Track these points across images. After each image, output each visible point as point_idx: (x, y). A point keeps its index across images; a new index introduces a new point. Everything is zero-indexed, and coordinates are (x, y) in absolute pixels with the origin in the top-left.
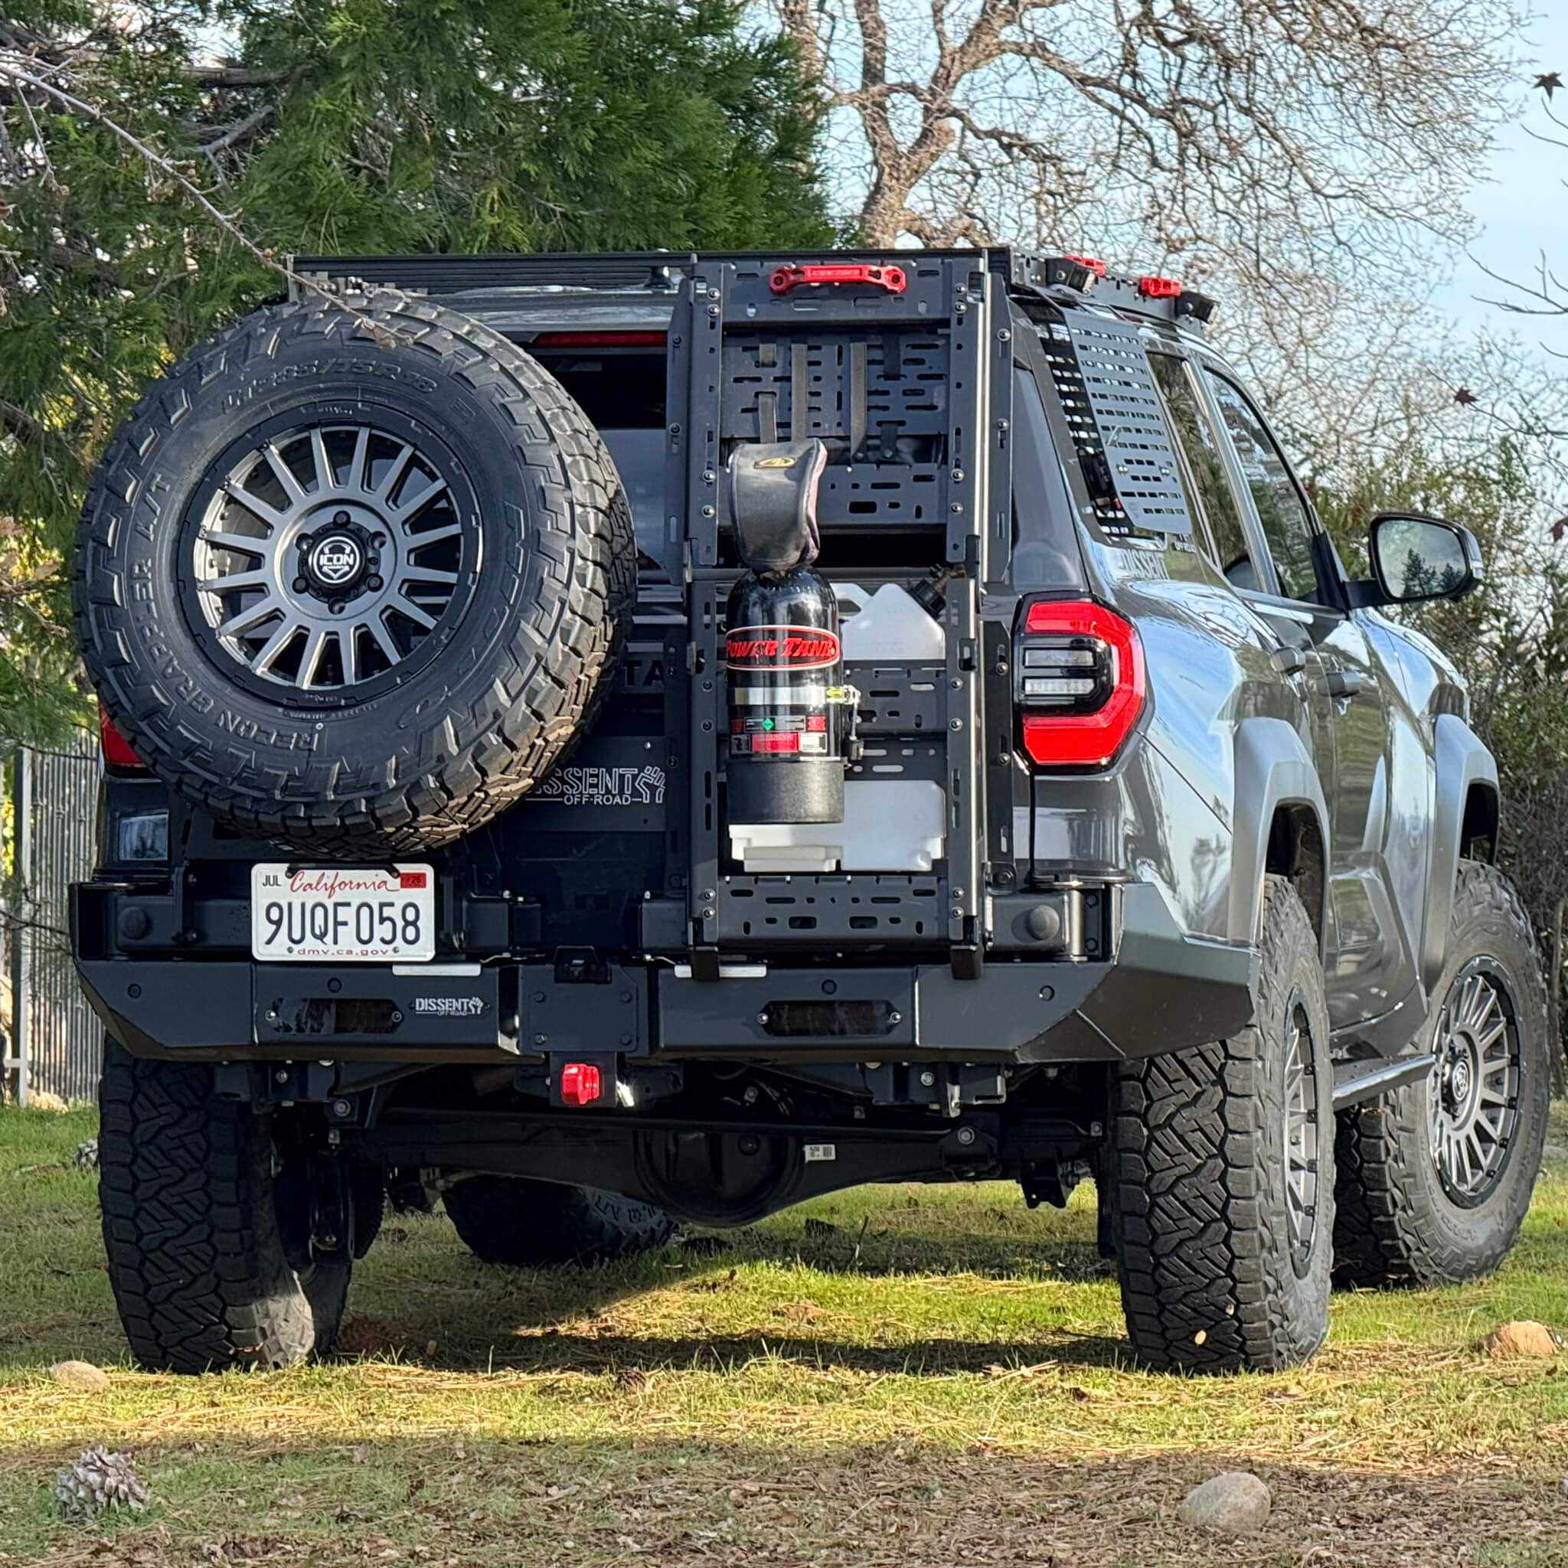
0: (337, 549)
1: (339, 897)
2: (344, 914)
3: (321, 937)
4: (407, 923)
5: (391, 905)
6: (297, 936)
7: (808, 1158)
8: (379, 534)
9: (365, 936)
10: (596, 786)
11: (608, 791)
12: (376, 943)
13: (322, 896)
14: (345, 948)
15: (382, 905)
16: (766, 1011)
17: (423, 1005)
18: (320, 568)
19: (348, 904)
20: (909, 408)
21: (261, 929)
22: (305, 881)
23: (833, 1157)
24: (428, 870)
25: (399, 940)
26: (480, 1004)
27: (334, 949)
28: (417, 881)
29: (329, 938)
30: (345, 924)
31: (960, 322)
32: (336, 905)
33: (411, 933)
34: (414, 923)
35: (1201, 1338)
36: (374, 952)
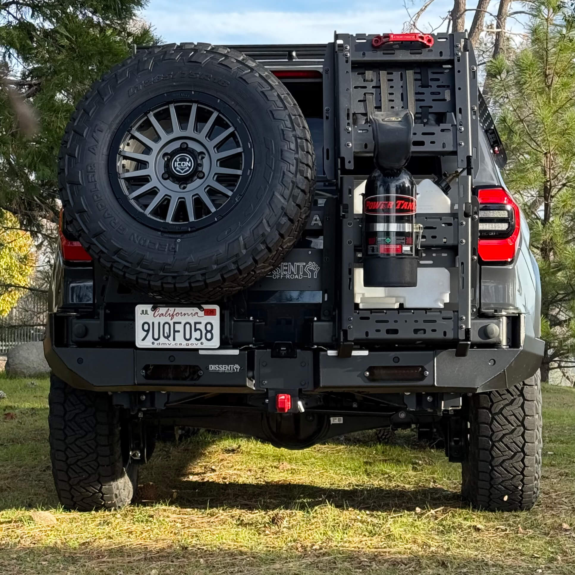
0: (183, 159)
1: (176, 319)
2: (178, 327)
3: (168, 337)
4: (207, 331)
5: (200, 323)
6: (156, 337)
7: (332, 422)
8: (202, 153)
9: (188, 337)
10: (287, 270)
11: (292, 273)
12: (193, 341)
13: (168, 319)
14: (179, 342)
15: (196, 323)
16: (368, 370)
17: (213, 368)
18: (175, 168)
19: (180, 323)
20: (434, 100)
21: (139, 334)
22: (160, 312)
23: (342, 422)
24: (217, 308)
25: (203, 340)
26: (238, 367)
27: (173, 343)
28: (211, 312)
29: (171, 338)
30: (179, 331)
31: (459, 60)
32: (175, 323)
33: (209, 336)
34: (210, 332)
35: (506, 498)
36: (192, 344)
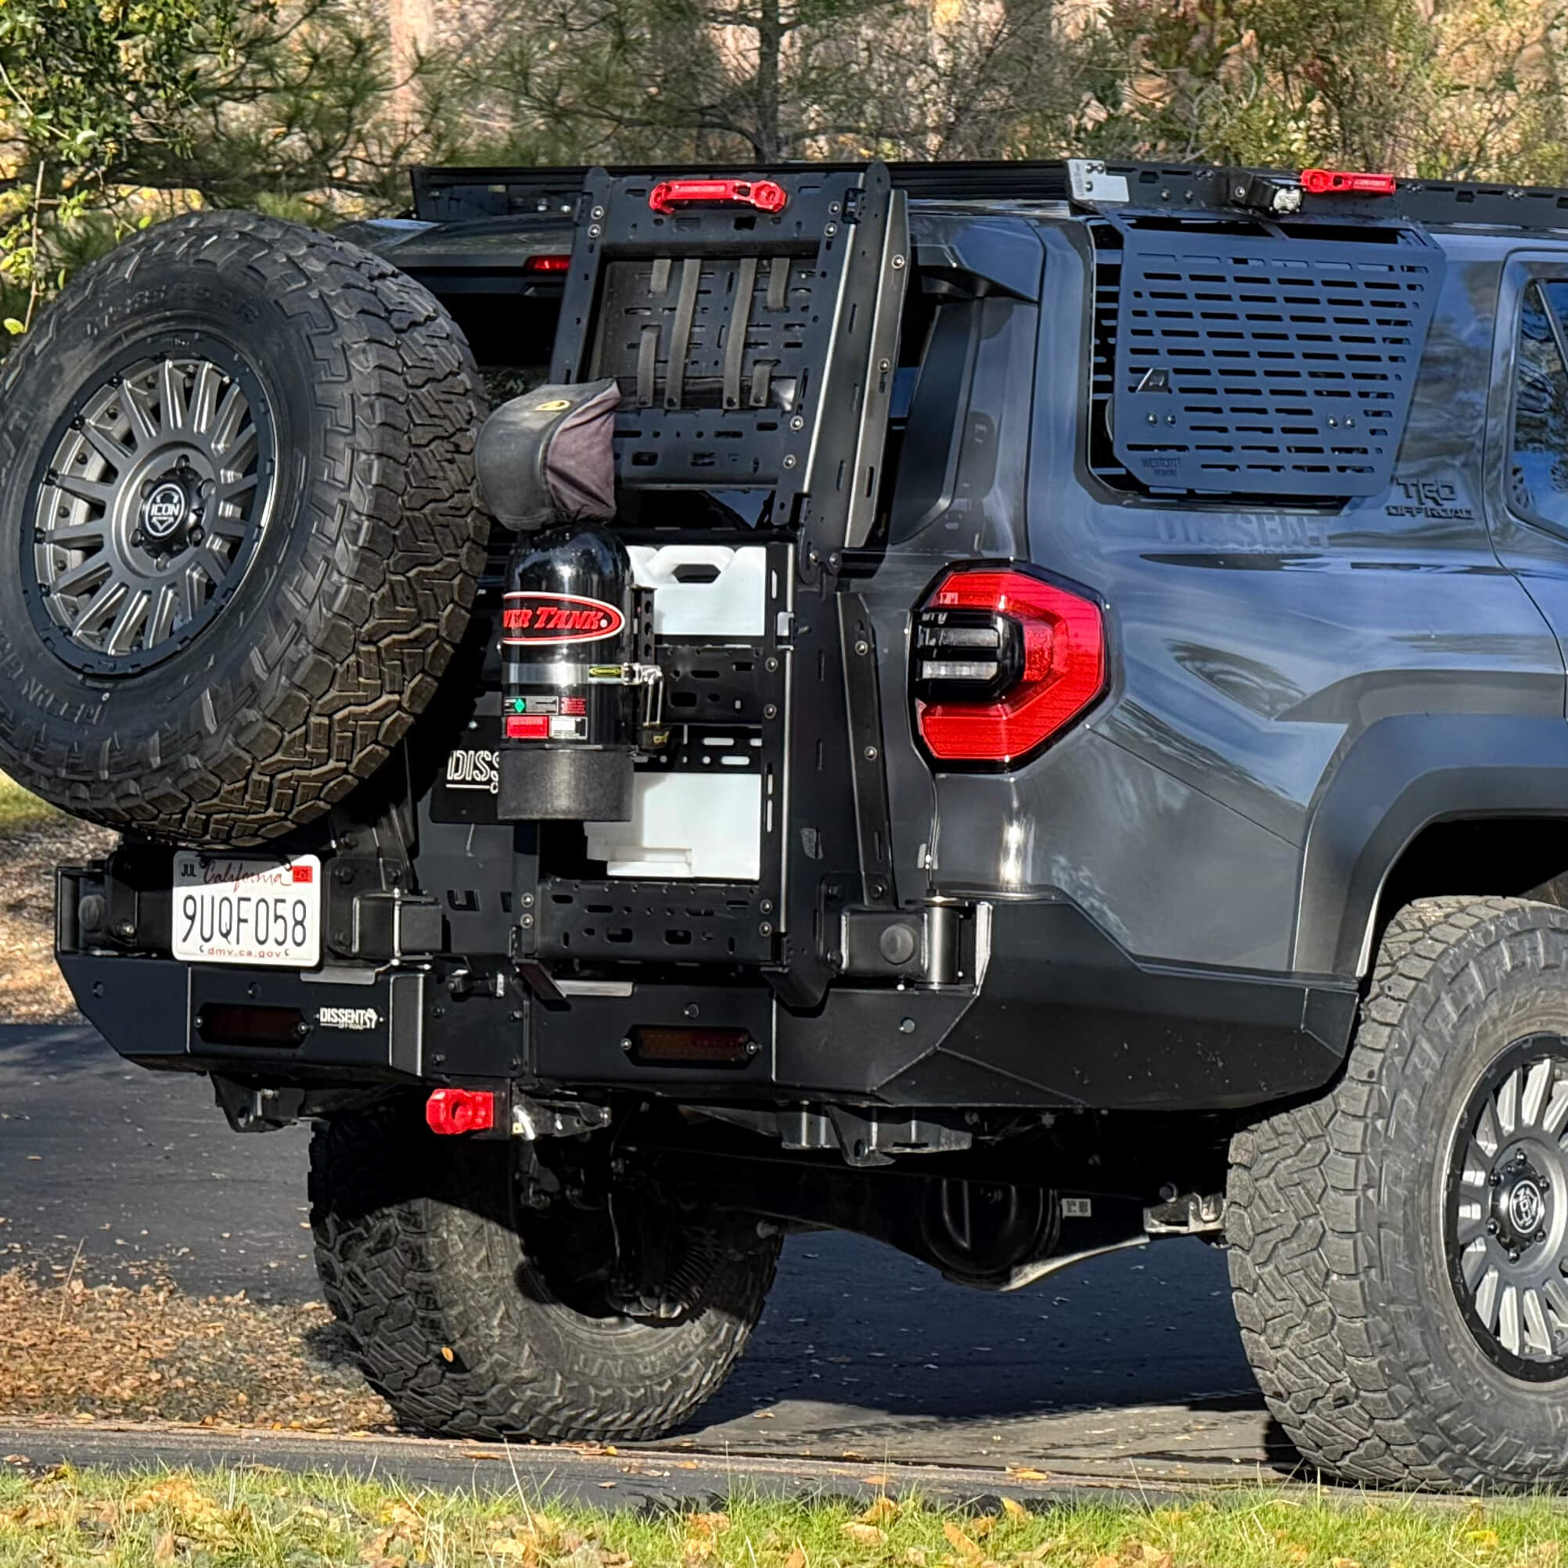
0: (167, 498)
1: (243, 890)
3: (226, 935)
4: (297, 923)
5: (284, 901)
6: (207, 933)
7: (1065, 1213)
8: (210, 482)
9: (261, 935)
12: (270, 945)
14: (246, 949)
15: (276, 902)
16: (629, 1036)
17: (326, 1015)
19: (248, 899)
20: (787, 345)
21: (179, 924)
22: (216, 872)
23: (1089, 1214)
24: (315, 864)
25: (289, 941)
26: (374, 1017)
27: (236, 948)
29: (233, 936)
30: (245, 921)
31: (829, 246)
32: (240, 899)
33: (299, 934)
34: (302, 923)
36: (270, 955)
